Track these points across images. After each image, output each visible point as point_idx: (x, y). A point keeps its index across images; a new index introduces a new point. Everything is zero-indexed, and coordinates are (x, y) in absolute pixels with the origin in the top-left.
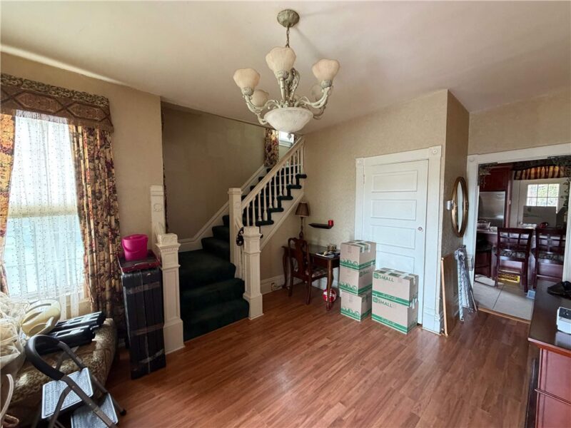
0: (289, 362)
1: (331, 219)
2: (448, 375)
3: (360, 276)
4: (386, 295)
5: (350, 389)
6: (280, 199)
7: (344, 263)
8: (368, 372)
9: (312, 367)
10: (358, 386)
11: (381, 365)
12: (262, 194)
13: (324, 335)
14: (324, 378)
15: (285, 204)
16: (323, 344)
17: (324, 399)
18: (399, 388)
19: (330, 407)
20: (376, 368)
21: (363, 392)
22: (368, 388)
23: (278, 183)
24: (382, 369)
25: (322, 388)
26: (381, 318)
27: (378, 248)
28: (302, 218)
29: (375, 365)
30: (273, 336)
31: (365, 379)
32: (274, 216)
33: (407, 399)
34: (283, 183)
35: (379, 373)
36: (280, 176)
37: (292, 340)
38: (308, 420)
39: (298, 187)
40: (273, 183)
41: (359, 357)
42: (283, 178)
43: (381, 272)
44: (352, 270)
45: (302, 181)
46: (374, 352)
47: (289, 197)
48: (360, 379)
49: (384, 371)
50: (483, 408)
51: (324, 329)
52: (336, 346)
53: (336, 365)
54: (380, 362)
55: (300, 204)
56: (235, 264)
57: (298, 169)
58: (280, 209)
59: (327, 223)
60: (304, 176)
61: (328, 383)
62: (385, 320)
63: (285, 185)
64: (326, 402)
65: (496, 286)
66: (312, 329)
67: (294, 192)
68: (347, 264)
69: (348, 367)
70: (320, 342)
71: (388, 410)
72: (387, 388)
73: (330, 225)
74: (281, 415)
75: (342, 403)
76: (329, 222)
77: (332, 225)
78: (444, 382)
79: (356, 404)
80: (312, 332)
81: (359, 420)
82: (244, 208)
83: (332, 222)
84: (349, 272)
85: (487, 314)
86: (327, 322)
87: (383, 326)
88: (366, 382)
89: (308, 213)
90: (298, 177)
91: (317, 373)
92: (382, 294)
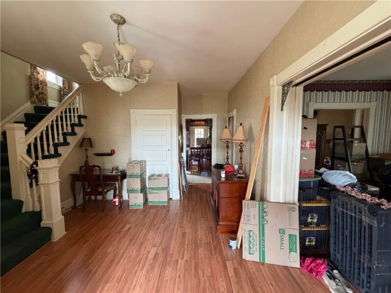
0: (111, 248)
1: (113, 149)
2: (189, 213)
3: (141, 181)
4: (156, 188)
5: (155, 239)
6: (65, 135)
7: (130, 175)
8: (159, 228)
9: (128, 242)
10: (157, 236)
11: (163, 222)
12: (47, 130)
13: (126, 223)
14: (138, 242)
15: (70, 139)
16: (128, 228)
17: (144, 251)
18: (174, 227)
19: (149, 252)
20: (161, 225)
21: (161, 237)
22: (162, 234)
23: (62, 121)
24: (164, 223)
25: (140, 247)
26: (153, 202)
27: (147, 163)
28: (86, 150)
29: (161, 223)
30: (87, 241)
31: (159, 232)
32: (61, 150)
33: (179, 229)
34: (66, 121)
35: (164, 225)
36: (64, 115)
37: (104, 236)
38: (141, 264)
39: (80, 125)
40: (57, 121)
41: (151, 224)
42: (66, 117)
43: (152, 176)
44: (135, 179)
45: (83, 121)
46: (157, 218)
47: (73, 133)
48: (157, 233)
49: (166, 224)
50: (202, 217)
51: (124, 220)
52: (136, 225)
53: (142, 233)
54: (162, 221)
55: (84, 139)
56: (22, 200)
57: (79, 111)
58: (66, 143)
59: (110, 152)
60: (85, 117)
61: (141, 244)
62: (156, 202)
63: (69, 123)
64: (145, 251)
65: (191, 174)
66: (115, 224)
67: (77, 129)
68: (132, 176)
69: (148, 231)
70: (126, 227)
71: (174, 237)
72: (170, 229)
73: (112, 153)
74: (123, 274)
75: (154, 247)
76: (111, 151)
77: (114, 153)
78: (188, 216)
79: (160, 243)
80: (116, 225)
81: (165, 248)
82: (28, 143)
83: (114, 151)
84: (133, 181)
85: (192, 185)
86: (123, 216)
87: (155, 206)
88: (160, 232)
89: (92, 146)
90: (80, 117)
91: (133, 243)
92: (154, 188)
